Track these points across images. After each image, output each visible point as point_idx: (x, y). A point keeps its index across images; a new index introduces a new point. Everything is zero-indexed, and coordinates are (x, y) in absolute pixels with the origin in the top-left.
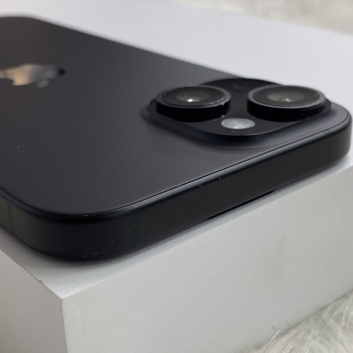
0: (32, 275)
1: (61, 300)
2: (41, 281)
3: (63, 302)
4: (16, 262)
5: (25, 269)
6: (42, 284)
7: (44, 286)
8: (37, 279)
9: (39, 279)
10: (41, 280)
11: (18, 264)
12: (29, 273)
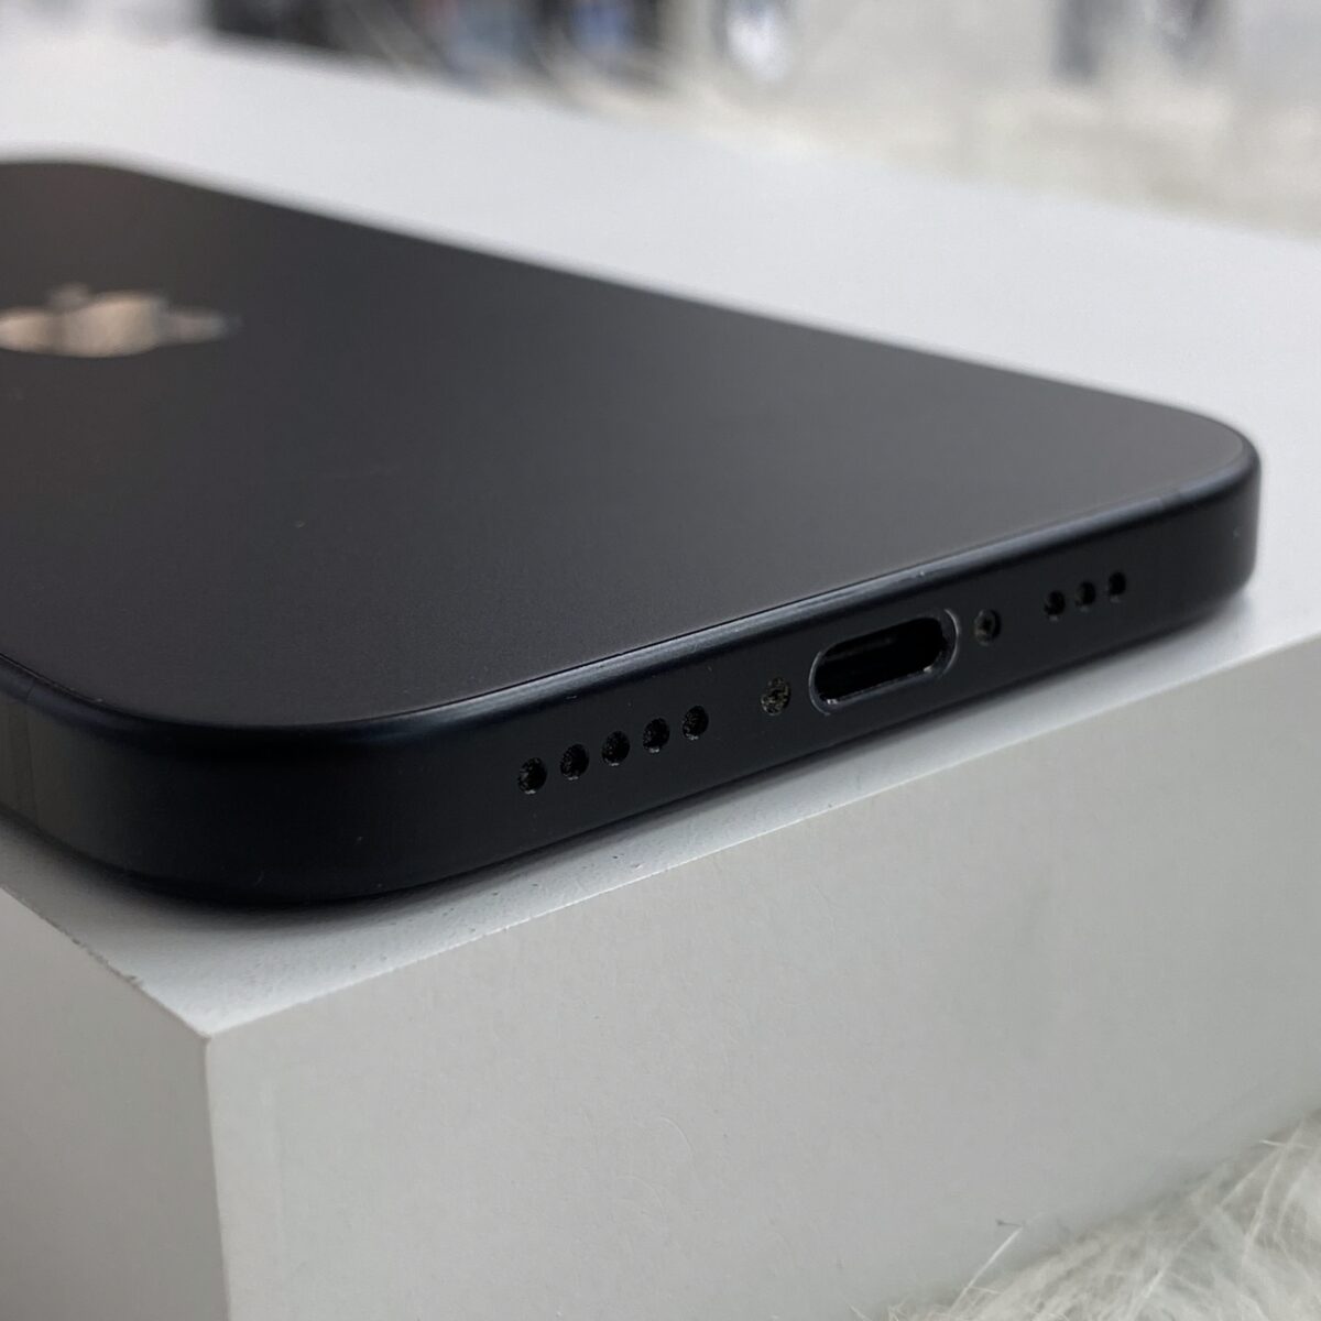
0: (100, 959)
1: (203, 1041)
2: (133, 978)
3: (209, 1048)
4: (47, 919)
5: (76, 942)
6: (136, 987)
7: (143, 994)
8: (118, 974)
9: (126, 972)
10: (134, 974)
11: (55, 925)
12: (91, 954)
